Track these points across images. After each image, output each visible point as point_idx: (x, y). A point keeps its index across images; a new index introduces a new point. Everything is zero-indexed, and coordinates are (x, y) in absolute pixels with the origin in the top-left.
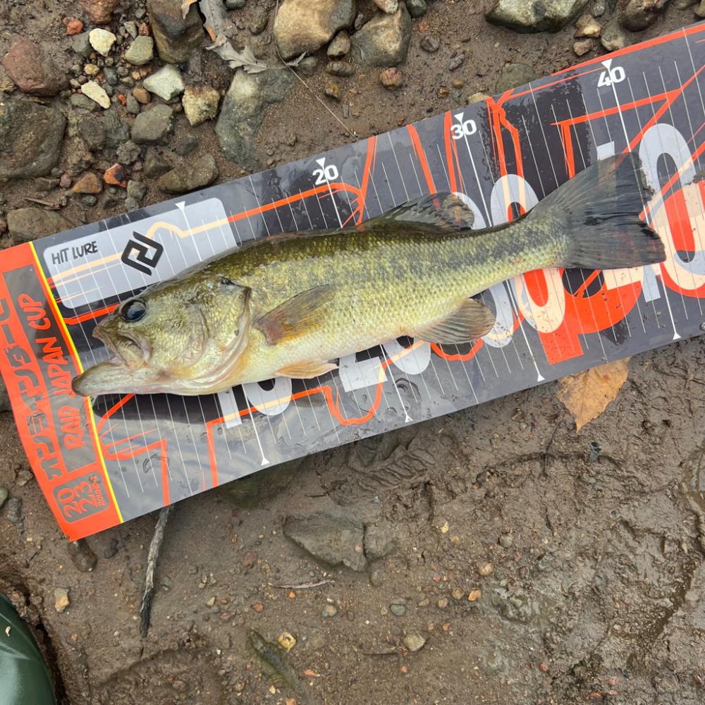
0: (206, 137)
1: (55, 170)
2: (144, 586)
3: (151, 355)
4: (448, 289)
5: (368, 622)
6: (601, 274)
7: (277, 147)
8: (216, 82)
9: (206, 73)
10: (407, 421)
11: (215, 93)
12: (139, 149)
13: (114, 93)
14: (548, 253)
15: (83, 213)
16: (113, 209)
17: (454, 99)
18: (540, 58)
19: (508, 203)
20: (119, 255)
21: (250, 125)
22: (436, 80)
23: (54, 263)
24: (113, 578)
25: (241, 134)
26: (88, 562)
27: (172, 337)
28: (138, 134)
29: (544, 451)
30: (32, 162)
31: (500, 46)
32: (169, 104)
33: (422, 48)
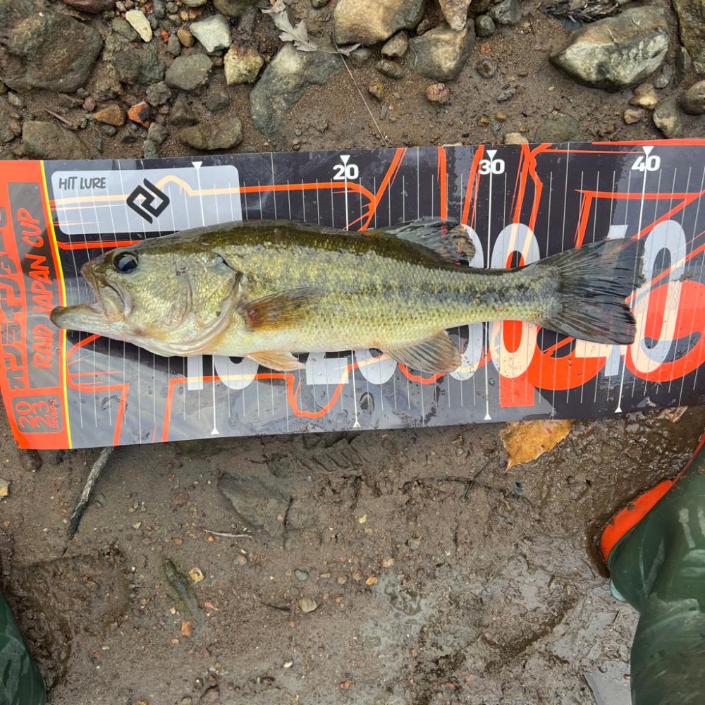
0: (239, 100)
1: (80, 90)
2: (79, 498)
3: (132, 312)
4: (428, 318)
5: (272, 578)
6: (574, 342)
7: (307, 129)
8: (264, 45)
9: (256, 33)
10: (355, 426)
11: (259, 59)
12: (170, 93)
13: (158, 27)
14: (531, 310)
15: (100, 140)
16: (130, 145)
17: (492, 131)
18: (588, 114)
19: (511, 250)
20: (125, 197)
21: (286, 100)
22: (482, 107)
23: (60, 187)
24: (53, 482)
25: (275, 107)
26: (33, 464)
27: (156, 300)
28: (172, 78)
29: (472, 479)
30: (60, 78)
31: (554, 90)
32: (210, 56)
33: (478, 70)
